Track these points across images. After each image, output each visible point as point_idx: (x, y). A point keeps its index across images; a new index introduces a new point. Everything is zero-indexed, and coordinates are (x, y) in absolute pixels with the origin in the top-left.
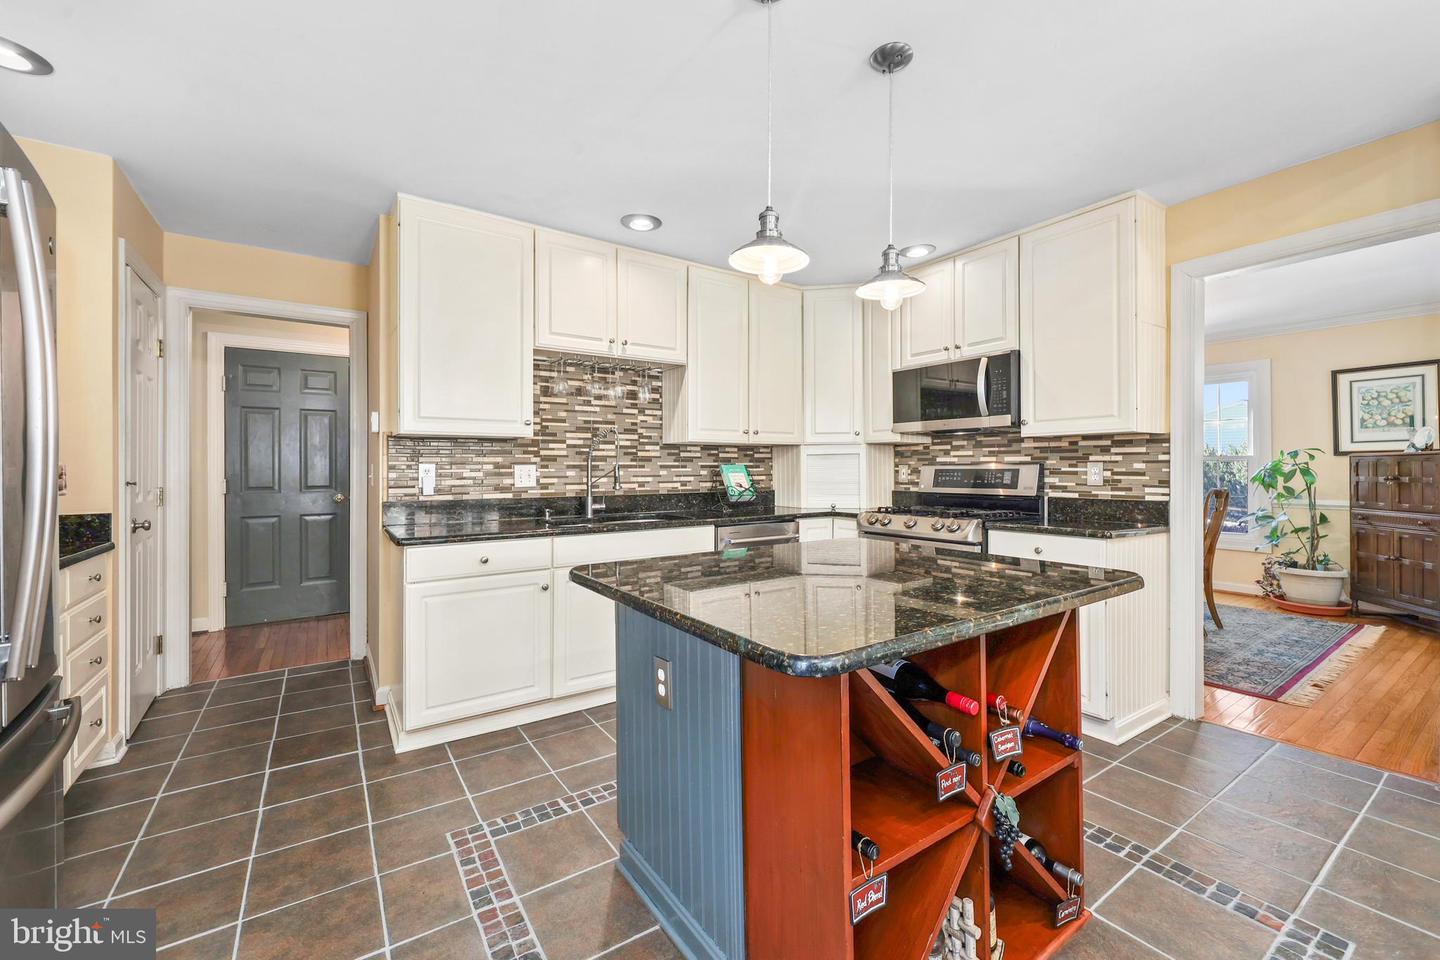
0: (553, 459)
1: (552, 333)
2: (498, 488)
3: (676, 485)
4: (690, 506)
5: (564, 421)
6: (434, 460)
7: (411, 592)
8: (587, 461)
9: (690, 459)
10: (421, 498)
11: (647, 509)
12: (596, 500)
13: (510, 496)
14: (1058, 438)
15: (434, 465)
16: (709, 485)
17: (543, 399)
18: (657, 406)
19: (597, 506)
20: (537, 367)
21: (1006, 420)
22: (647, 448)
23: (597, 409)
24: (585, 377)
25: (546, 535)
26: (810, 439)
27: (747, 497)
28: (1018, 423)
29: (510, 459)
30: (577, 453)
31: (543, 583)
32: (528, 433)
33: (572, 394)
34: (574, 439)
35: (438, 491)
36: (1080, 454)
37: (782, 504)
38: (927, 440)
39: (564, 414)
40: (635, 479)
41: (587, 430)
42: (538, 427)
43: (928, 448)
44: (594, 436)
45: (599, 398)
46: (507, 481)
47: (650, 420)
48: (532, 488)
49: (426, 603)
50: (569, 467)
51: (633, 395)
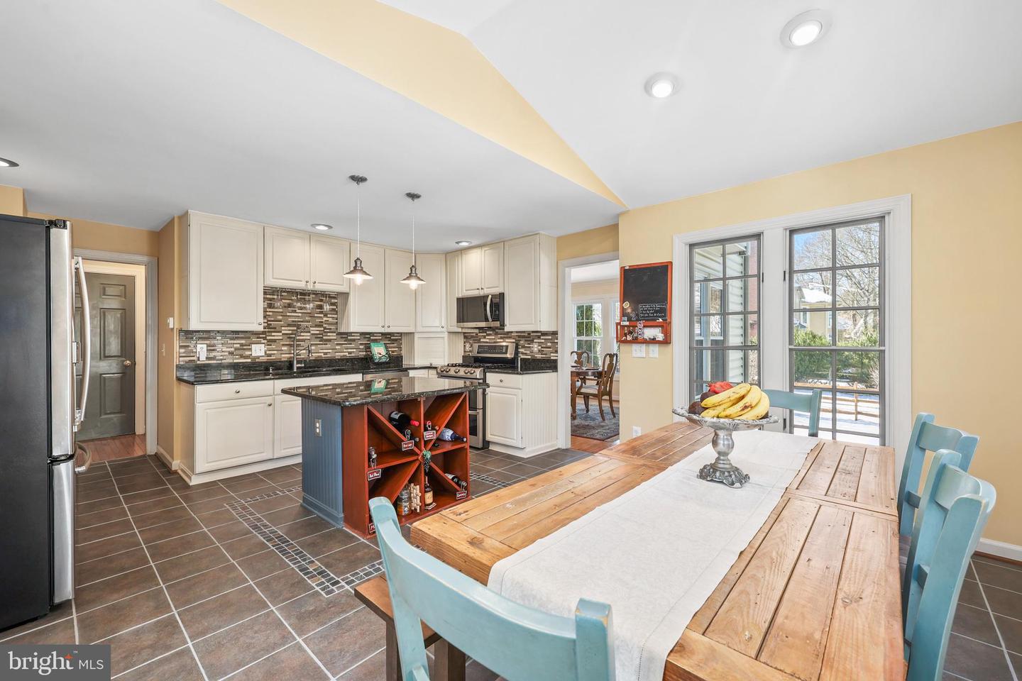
0: (274, 341)
1: (273, 278)
2: (242, 356)
3: (345, 354)
4: (353, 364)
5: (281, 321)
6: (206, 342)
7: (198, 406)
8: (293, 341)
9: (354, 340)
10: (198, 362)
11: (329, 367)
12: (298, 362)
13: (249, 360)
14: (524, 332)
15: (205, 345)
16: (364, 353)
17: (268, 310)
18: (335, 313)
19: (299, 365)
20: (265, 293)
21: (497, 324)
22: (329, 334)
23: (300, 315)
24: (293, 298)
25: (271, 379)
26: (420, 329)
27: (384, 360)
28: (503, 325)
29: (249, 341)
30: (288, 338)
31: (269, 402)
32: (261, 328)
33: (285, 307)
34: (286, 330)
35: (208, 358)
36: (531, 339)
37: (406, 363)
38: (477, 331)
39: (280, 317)
40: (322, 351)
41: (294, 326)
42: (266, 324)
43: (477, 334)
44: (298, 328)
45: (301, 308)
46: (248, 353)
47: (330, 320)
48: (263, 356)
49: (207, 413)
50: (283, 345)
51: (320, 307)
